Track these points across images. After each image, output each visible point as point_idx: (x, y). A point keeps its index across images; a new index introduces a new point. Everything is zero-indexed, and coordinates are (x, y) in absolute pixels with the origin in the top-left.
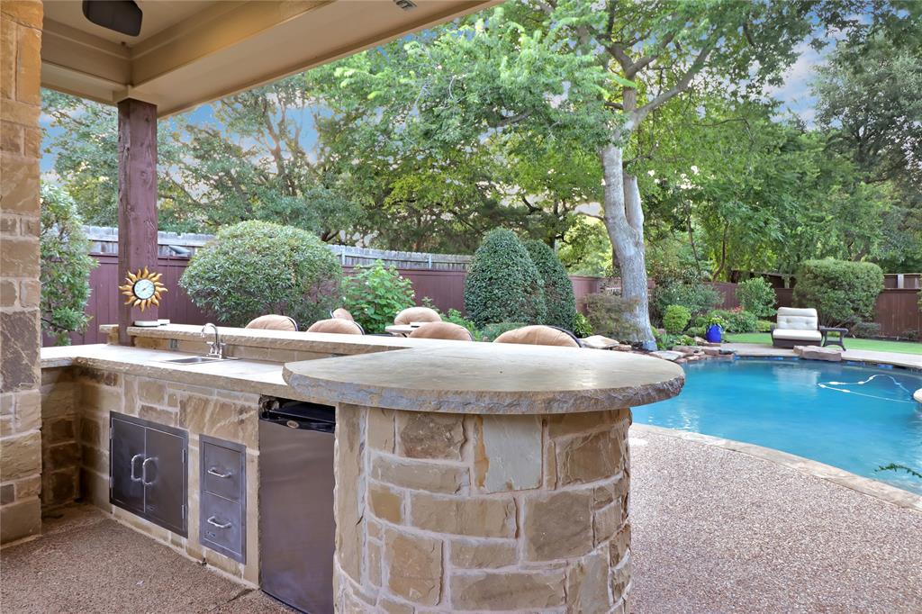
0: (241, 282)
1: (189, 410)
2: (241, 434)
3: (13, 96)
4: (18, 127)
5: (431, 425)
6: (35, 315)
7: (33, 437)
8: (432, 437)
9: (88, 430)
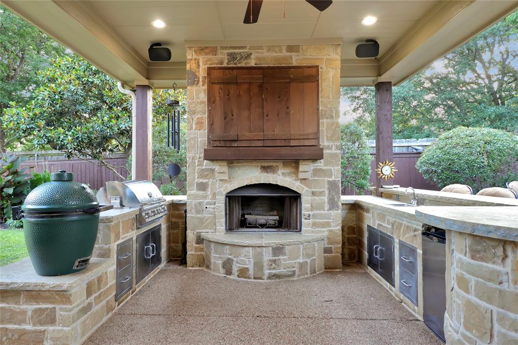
0: (450, 164)
1: (395, 227)
2: (415, 241)
3: (331, 98)
4: (333, 109)
5: (484, 244)
6: (339, 182)
7: (339, 230)
8: (485, 251)
9: (360, 232)
